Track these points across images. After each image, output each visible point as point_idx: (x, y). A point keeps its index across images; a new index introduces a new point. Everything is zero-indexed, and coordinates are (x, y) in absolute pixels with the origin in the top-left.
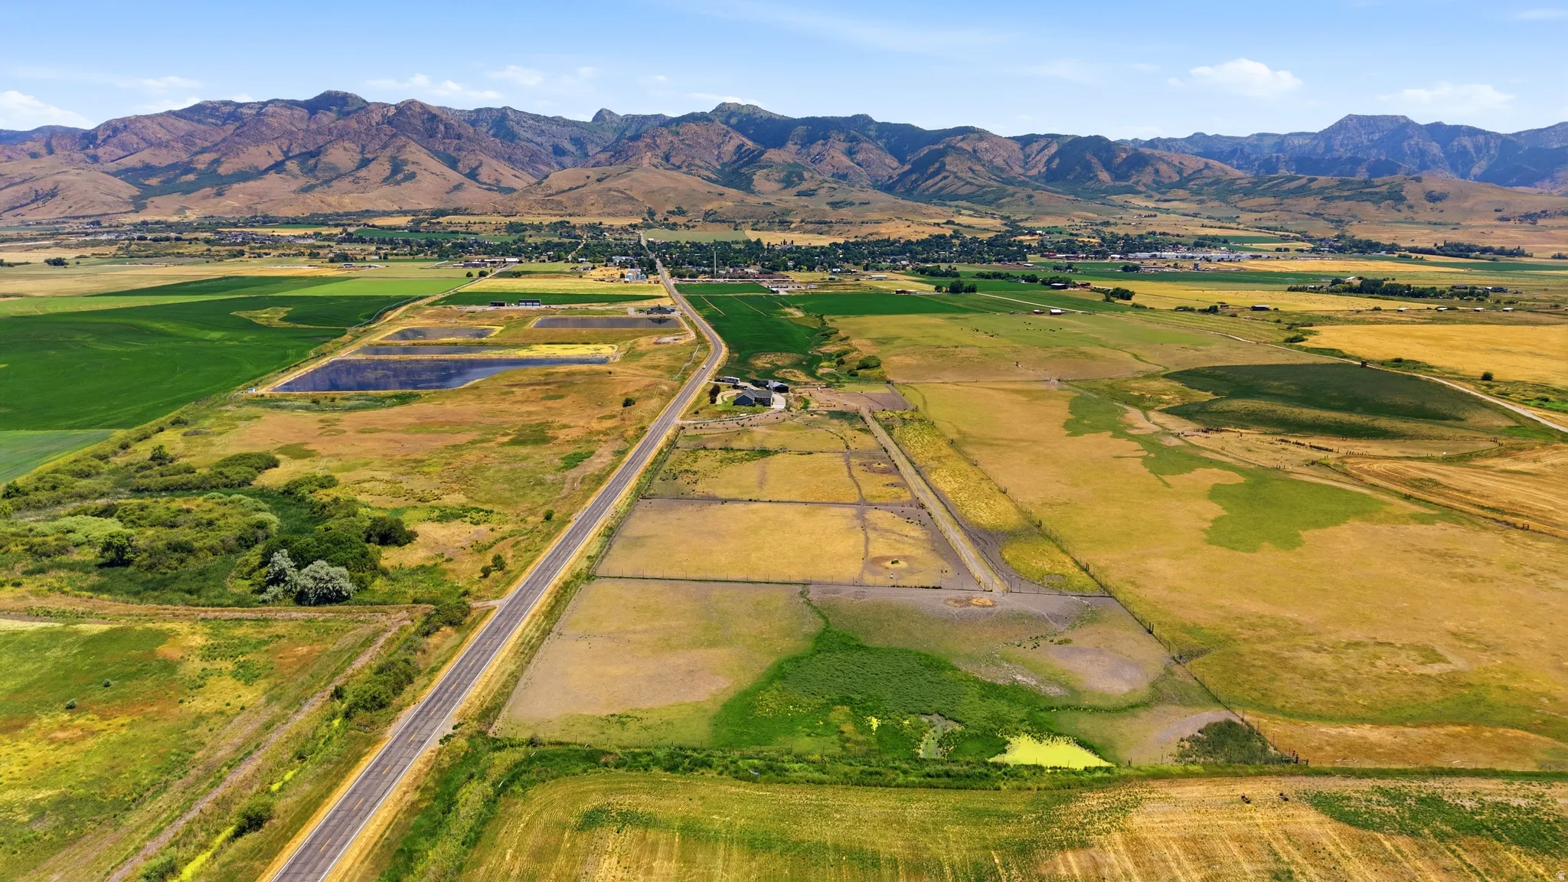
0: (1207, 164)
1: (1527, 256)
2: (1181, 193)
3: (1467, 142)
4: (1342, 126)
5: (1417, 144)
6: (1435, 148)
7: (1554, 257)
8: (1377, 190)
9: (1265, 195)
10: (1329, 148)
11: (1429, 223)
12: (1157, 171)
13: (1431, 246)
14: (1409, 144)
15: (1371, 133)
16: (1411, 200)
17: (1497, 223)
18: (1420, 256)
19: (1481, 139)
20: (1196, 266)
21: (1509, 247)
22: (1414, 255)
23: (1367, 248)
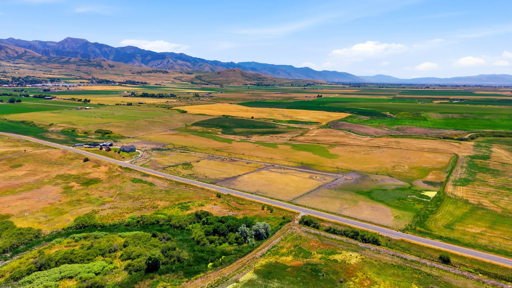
0: (25, 50)
1: (148, 84)
2: (21, 61)
3: (106, 49)
4: (66, 40)
5: (92, 49)
6: (97, 50)
7: (155, 84)
8: (92, 63)
9: (55, 63)
10: (64, 48)
11: (114, 74)
12: (7, 52)
13: (123, 81)
14: (90, 49)
15: (76, 44)
16: (105, 67)
17: (132, 74)
18: (125, 84)
19: (110, 48)
20: (68, 89)
21: (144, 82)
22: (123, 84)
23: (107, 82)
